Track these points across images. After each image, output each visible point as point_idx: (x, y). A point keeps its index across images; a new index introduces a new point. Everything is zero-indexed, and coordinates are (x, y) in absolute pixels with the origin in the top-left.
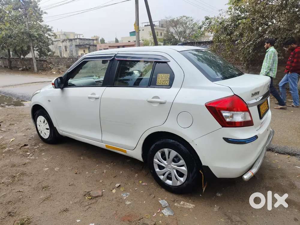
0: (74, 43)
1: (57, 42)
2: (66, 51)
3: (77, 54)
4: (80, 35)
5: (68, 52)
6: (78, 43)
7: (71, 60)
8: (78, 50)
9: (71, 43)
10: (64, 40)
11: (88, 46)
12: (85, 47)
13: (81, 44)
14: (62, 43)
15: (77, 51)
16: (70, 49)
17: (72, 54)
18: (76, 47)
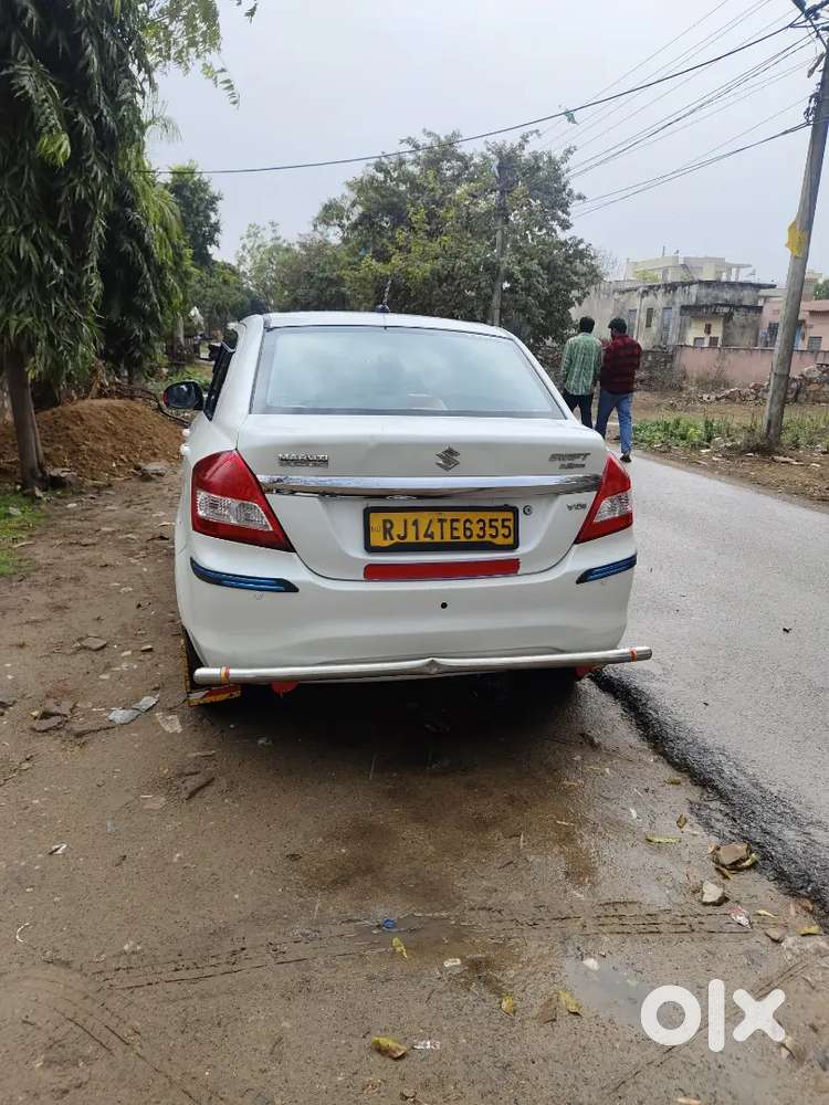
0: (680, 299)
1: (627, 294)
2: (648, 325)
3: (682, 337)
4: (739, 267)
5: (654, 328)
6: (694, 300)
7: (650, 358)
8: (688, 323)
9: (670, 297)
10: (651, 287)
11: (726, 310)
12: (715, 313)
13: (704, 301)
14: (643, 297)
15: (683, 327)
16: (663, 321)
17: (664, 339)
18: (681, 314)
